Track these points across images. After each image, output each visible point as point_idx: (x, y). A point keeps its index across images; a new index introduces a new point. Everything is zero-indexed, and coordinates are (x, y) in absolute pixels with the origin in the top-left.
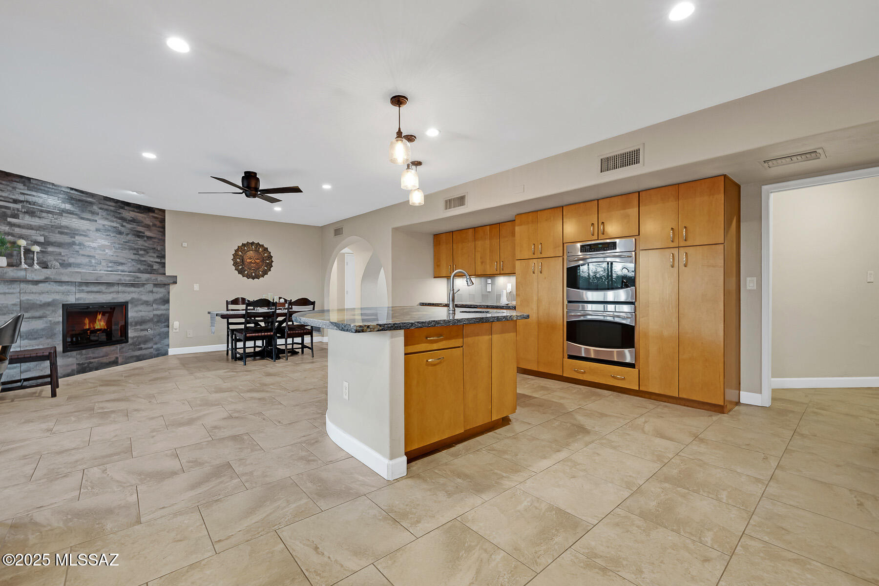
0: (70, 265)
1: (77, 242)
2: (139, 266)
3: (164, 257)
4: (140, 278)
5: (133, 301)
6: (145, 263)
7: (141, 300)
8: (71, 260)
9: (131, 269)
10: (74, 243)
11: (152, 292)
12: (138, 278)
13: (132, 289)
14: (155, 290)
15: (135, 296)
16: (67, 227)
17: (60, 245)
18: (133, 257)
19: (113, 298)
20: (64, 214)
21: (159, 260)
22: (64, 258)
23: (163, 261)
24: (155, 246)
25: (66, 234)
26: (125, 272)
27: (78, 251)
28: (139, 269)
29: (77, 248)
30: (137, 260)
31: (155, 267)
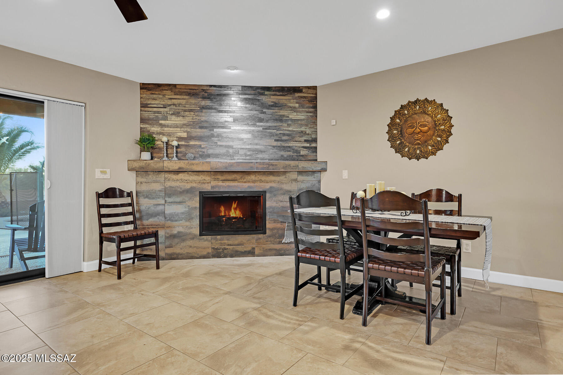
0: (209, 156)
1: (215, 134)
2: (282, 153)
3: (315, 140)
4: (276, 165)
5: (272, 190)
6: (289, 149)
7: (281, 189)
8: (211, 151)
9: (272, 156)
10: (212, 136)
11: (296, 180)
12: (273, 165)
13: (272, 178)
14: (300, 178)
15: (273, 185)
16: (206, 121)
17: (200, 138)
18: (275, 144)
19: (249, 187)
20: (204, 111)
21: (308, 145)
22: (203, 150)
23: (313, 145)
24: (303, 129)
25: (206, 128)
26: (265, 159)
27: (216, 143)
28: (282, 156)
29: (215, 139)
30: (279, 147)
31: (302, 153)
